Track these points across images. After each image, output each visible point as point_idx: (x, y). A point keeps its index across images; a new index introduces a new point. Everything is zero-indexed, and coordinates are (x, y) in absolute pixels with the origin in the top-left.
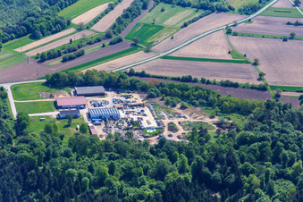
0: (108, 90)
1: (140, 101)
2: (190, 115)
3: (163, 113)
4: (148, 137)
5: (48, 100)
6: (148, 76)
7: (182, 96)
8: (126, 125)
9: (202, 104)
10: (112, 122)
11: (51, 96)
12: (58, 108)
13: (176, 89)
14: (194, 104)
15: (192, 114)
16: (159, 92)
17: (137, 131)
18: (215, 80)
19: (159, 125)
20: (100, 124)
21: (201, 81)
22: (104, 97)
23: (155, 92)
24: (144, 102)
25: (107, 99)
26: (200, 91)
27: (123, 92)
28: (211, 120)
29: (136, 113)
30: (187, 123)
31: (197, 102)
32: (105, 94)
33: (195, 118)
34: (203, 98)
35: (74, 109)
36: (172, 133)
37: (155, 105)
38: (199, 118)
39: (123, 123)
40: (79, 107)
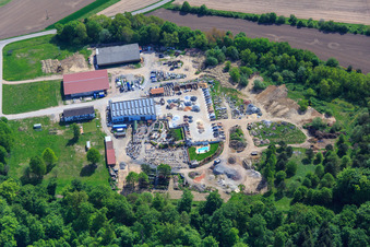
0: (146, 51)
1: (192, 76)
2: (267, 107)
3: (226, 105)
4: (195, 167)
5: (54, 78)
6: (210, 14)
7: (258, 61)
8: (164, 135)
9: (287, 80)
10: (143, 128)
11: (59, 70)
12: (65, 97)
13: (248, 51)
14: (275, 79)
15: (271, 102)
16: (222, 55)
17: (180, 151)
18: (311, 20)
19: (216, 135)
20: (124, 136)
21: (290, 20)
22: (139, 67)
23: (216, 56)
24: (198, 76)
25: (143, 72)
26: (286, 55)
27: (169, 54)
28: (300, 118)
29: (182, 105)
30: (260, 127)
31: (281, 78)
32: (139, 61)
33: (274, 114)
34: (290, 68)
35: (90, 99)
36: (236, 154)
37: (215, 84)
38: (281, 112)
39: (160, 132)
40: (96, 95)
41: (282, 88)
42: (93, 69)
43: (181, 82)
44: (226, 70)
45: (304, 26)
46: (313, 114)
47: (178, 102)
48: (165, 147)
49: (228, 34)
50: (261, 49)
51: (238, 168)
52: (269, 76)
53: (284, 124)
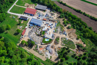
0: (48, 9)
1: (55, 19)
2: (69, 34)
3: (59, 29)
4: (42, 45)
6: (66, 6)
7: (72, 21)
8: (40, 32)
9: (77, 28)
10: (36, 28)
12: (24, 13)
13: (70, 17)
14: (74, 27)
15: (70, 33)
16: (64, 16)
17: (41, 38)
18: (89, 15)
19: (52, 37)
20: (31, 28)
21: (84, 13)
22: (45, 12)
23: (62, 16)
24: (56, 19)
25: (45, 13)
26: (79, 22)
27: (53, 11)
28: (76, 41)
29: (49, 25)
30: (65, 39)
31: (76, 27)
32: (45, 11)
33: (70, 37)
34: (79, 26)
35: (29, 15)
36: (55, 45)
37: (59, 23)
38: (72, 37)
39: (39, 30)
40: (31, 15)
41: (75, 30)
42: (35, 9)
43: (52, 19)
44: (63, 20)
45: (86, 16)
46: (80, 41)
47: (48, 24)
48: (38, 35)
49: (67, 12)
50: (74, 18)
51: (53, 50)
52: (73, 25)
53: (71, 41)
